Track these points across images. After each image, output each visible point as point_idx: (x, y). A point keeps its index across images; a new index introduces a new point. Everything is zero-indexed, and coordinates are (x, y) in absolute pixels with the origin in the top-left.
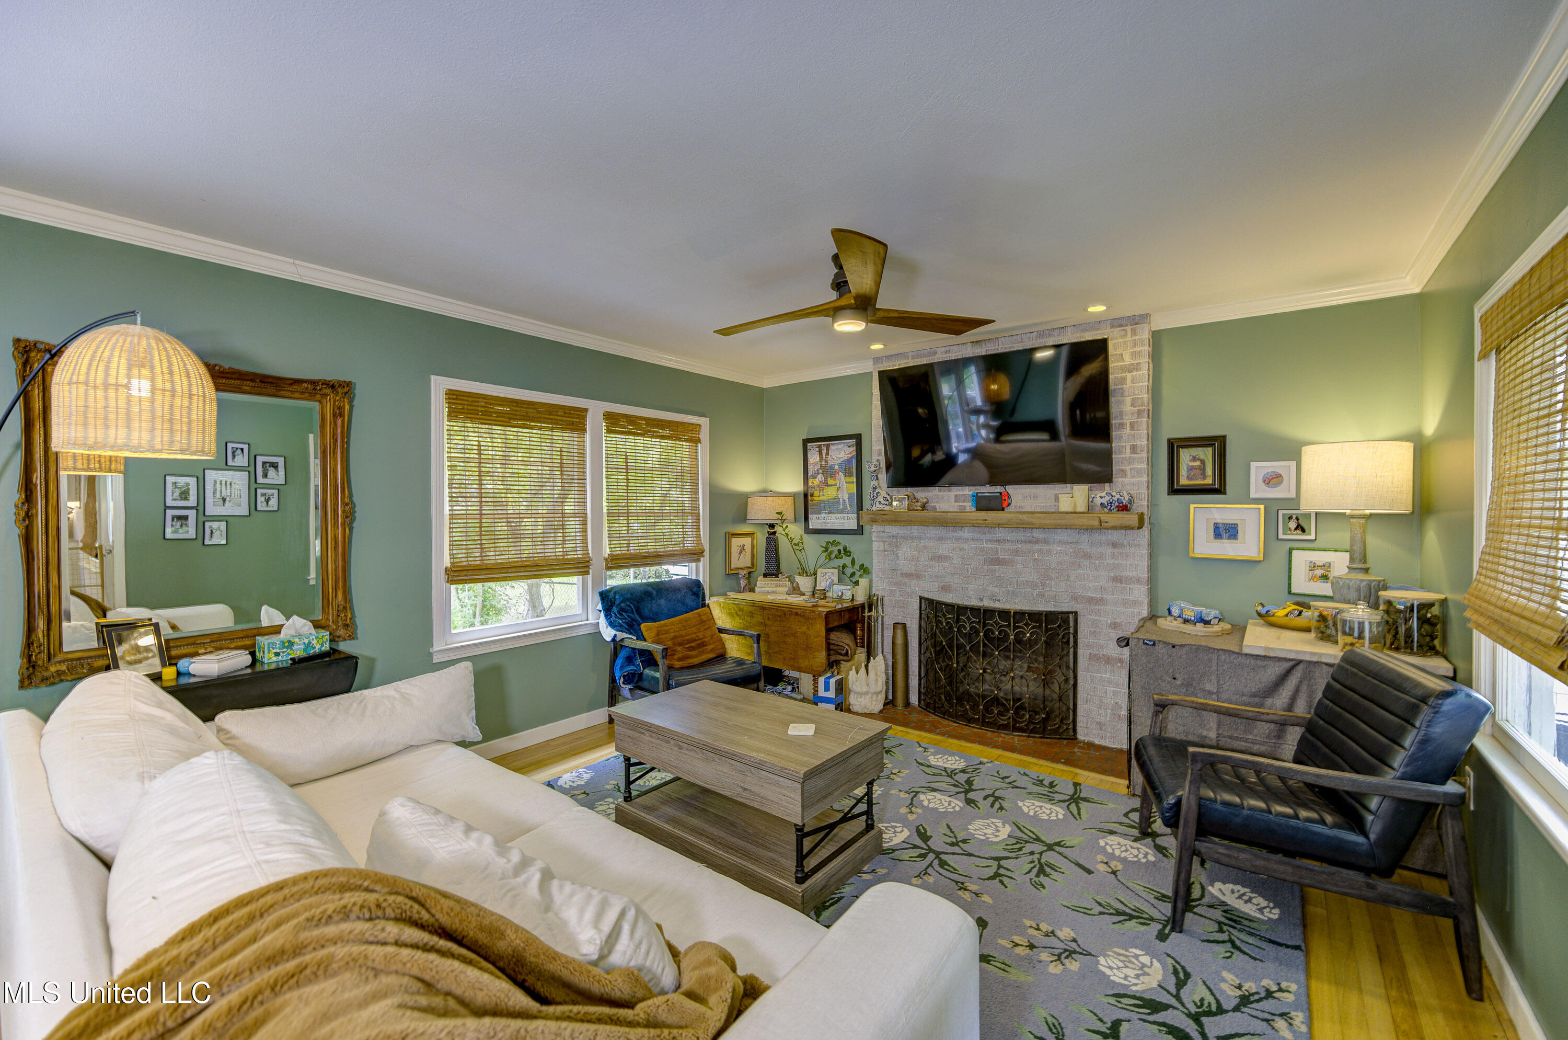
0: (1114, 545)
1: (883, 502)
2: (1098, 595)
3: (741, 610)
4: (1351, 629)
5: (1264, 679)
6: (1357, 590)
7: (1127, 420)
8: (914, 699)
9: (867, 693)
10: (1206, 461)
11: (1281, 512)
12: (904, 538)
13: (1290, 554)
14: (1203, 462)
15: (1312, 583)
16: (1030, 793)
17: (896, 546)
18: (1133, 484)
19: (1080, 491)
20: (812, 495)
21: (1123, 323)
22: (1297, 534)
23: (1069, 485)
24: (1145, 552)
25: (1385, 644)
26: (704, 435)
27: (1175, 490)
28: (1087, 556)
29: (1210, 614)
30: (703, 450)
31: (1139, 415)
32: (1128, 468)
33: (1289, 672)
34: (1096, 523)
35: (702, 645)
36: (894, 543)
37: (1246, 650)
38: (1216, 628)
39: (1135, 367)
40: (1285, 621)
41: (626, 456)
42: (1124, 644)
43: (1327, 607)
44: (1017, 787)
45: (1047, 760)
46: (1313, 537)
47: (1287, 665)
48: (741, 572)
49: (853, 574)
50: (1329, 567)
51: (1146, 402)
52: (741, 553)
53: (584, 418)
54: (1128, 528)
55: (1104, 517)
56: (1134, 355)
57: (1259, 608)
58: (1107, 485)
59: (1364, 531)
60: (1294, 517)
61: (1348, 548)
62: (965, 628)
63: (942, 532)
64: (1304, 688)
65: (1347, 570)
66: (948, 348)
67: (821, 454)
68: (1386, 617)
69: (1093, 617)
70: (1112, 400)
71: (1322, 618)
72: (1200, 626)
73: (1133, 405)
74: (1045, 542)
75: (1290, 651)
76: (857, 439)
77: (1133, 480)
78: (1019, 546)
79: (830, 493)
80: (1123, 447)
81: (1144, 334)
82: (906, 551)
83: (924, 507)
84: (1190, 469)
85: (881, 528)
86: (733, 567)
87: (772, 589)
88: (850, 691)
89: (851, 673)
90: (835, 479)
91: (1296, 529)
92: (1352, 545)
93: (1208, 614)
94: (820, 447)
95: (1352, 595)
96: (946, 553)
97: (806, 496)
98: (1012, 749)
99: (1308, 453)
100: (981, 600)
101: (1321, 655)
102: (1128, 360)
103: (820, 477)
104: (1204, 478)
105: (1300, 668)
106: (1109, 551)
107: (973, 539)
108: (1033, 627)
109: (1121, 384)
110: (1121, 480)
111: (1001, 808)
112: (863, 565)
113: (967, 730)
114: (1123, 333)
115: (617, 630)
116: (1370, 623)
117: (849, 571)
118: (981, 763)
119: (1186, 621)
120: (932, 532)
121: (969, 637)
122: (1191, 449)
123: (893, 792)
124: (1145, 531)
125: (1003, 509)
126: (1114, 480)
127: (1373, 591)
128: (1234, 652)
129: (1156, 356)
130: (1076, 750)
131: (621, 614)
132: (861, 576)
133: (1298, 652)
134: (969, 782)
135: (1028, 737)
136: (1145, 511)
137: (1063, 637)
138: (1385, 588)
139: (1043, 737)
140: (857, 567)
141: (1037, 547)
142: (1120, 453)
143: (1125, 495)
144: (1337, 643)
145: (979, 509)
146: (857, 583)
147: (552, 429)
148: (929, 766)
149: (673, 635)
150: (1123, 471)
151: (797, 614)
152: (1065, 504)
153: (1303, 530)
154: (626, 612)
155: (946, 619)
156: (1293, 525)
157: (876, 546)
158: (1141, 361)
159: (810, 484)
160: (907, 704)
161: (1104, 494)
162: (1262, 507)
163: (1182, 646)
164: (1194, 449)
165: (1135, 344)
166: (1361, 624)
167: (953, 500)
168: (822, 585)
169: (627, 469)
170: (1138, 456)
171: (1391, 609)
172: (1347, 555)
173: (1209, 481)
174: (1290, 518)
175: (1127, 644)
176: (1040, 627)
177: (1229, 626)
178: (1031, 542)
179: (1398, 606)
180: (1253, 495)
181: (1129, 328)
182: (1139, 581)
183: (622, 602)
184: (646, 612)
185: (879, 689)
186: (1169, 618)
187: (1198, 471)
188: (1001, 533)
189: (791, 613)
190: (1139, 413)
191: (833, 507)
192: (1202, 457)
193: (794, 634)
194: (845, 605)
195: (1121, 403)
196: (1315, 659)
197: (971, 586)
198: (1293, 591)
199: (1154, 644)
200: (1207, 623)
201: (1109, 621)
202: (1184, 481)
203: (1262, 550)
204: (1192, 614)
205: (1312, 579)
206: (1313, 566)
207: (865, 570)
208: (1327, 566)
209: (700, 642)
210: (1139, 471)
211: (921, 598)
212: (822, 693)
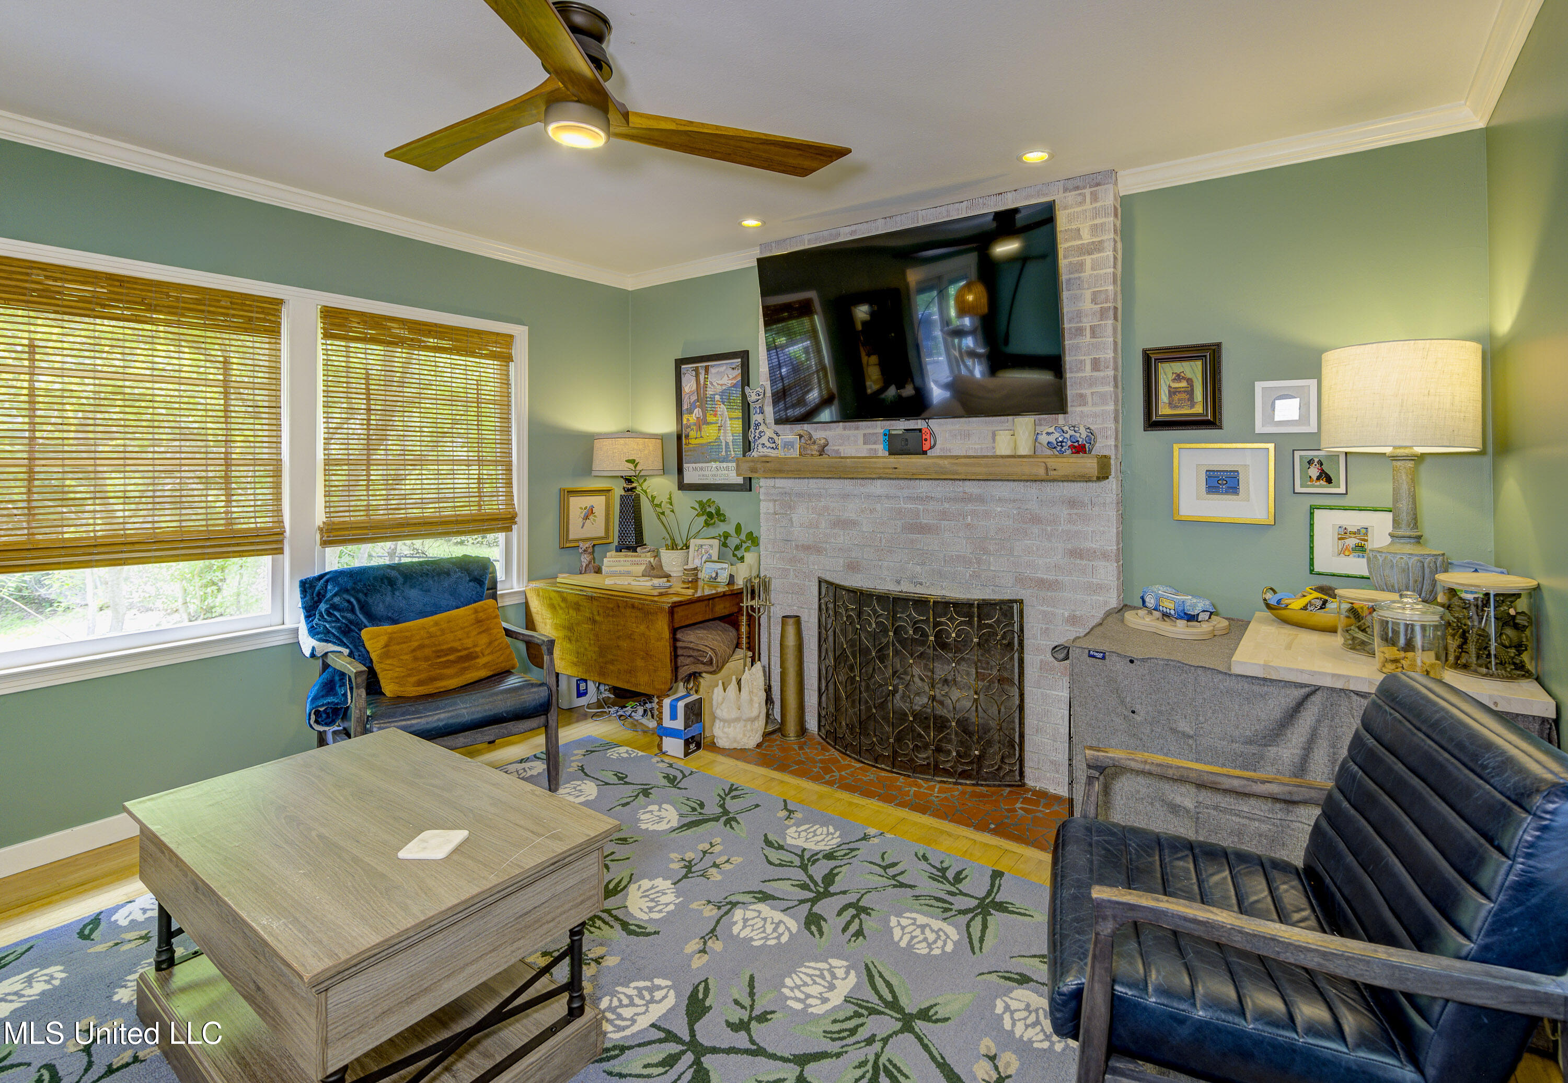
0: (1072, 503)
1: (768, 444)
2: (1050, 577)
3: (564, 600)
4: (1396, 633)
5: (1263, 716)
6: (1403, 571)
7: (1087, 323)
8: (812, 724)
9: (738, 720)
10: (1195, 380)
11: (1297, 454)
12: (799, 495)
13: (1312, 514)
14: (1190, 381)
15: (1343, 559)
16: (917, 897)
17: (790, 507)
18: (1095, 415)
19: (1024, 425)
20: (687, 436)
21: (1080, 184)
22: (1321, 486)
23: (1010, 418)
24: (1112, 513)
25: (1447, 660)
26: (521, 350)
27: (1153, 424)
28: (1036, 520)
29: (1197, 605)
30: (519, 370)
31: (1102, 315)
32: (1087, 392)
33: (1300, 705)
34: (1041, 472)
35: (471, 657)
36: (787, 503)
37: (1236, 670)
38: (1205, 627)
39: (1097, 247)
40: (1303, 616)
41: (368, 374)
42: (1062, 656)
43: (1361, 596)
44: (902, 885)
45: (967, 825)
46: (1342, 490)
47: (1300, 693)
48: (581, 544)
49: (737, 548)
50: (1366, 534)
51: (1111, 297)
52: (586, 517)
53: (277, 313)
54: (1087, 479)
55: (1052, 463)
56: (1095, 229)
57: (1269, 596)
58: (1061, 416)
59: (1413, 480)
60: (1316, 460)
61: (1390, 505)
62: (870, 624)
63: (847, 486)
64: (1324, 731)
65: (1389, 540)
66: (853, 228)
67: (697, 376)
68: (1448, 617)
69: (1045, 608)
70: (1065, 295)
71: (1354, 613)
72: (1181, 623)
73: (1094, 301)
74: (981, 499)
75: (1302, 671)
76: (742, 358)
77: (1095, 409)
78: (946, 505)
79: (710, 433)
80: (1081, 362)
81: (1108, 199)
82: (802, 514)
83: (822, 452)
84: (1172, 392)
85: (770, 482)
86: (571, 537)
87: (626, 569)
88: (714, 718)
89: (716, 690)
90: (715, 415)
91: (1318, 478)
92: (1396, 500)
93: (1194, 606)
94: (696, 370)
95: (1395, 578)
96: (853, 516)
97: (679, 438)
98: (922, 808)
99: (1331, 361)
100: (898, 582)
101: (1348, 678)
102: (1087, 238)
103: (697, 412)
104: (1192, 406)
105: (1317, 699)
106: (1064, 512)
107: (887, 497)
108: (961, 623)
109: (1077, 271)
110: (1079, 409)
111: (859, 933)
112: (751, 533)
113: (871, 774)
114: (1079, 199)
115: (320, 640)
116: (1423, 628)
117: (733, 541)
118: (865, 838)
119: (1166, 615)
120: (835, 486)
121: (874, 636)
122: (1173, 364)
123: (694, 906)
124: (1112, 484)
125: (925, 453)
126: (1069, 409)
127: (1427, 571)
128: (1221, 672)
129: (1126, 232)
130: (1018, 805)
131: (329, 614)
132: (748, 549)
133: (1312, 674)
134: (829, 878)
135: (955, 783)
136: (1111, 453)
137: (1003, 638)
138: (1447, 567)
139: (977, 785)
140: (743, 537)
141: (970, 507)
142: (1080, 370)
143: (1082, 430)
144: (1373, 654)
145: (892, 452)
146: (742, 559)
147: (205, 327)
148: (781, 847)
149: (416, 644)
150: (1082, 396)
151: (633, 606)
152: (1003, 447)
153: (1329, 480)
154: (339, 610)
155: (847, 611)
156: (1314, 472)
157: (766, 507)
158: (1105, 237)
159: (685, 422)
160: (802, 730)
161: (1052, 430)
162: (1271, 446)
163: (1143, 660)
164: (1178, 364)
165: (1096, 213)
166: (1410, 628)
167: (861, 441)
168: (695, 562)
169: (368, 394)
170: (1101, 374)
171: (1455, 601)
172: (1389, 516)
173: (1198, 409)
174: (1310, 462)
175: (1067, 658)
176: (970, 623)
177: (1225, 623)
178: (963, 500)
179: (1464, 595)
180: (1259, 428)
181: (1087, 191)
182: (1105, 556)
183: (335, 595)
184: (379, 609)
185: (755, 713)
186: (1142, 612)
187: (1184, 396)
188: (924, 487)
189: (626, 605)
190: (1103, 313)
191: (710, 453)
192: (1189, 375)
193: (630, 637)
194: (720, 590)
195: (1076, 299)
196: (1339, 685)
197: (886, 564)
198: (1317, 568)
199: (1104, 658)
200: (1191, 618)
201: (1066, 614)
202: (1164, 410)
203: (1272, 510)
204: (1172, 606)
205: (1342, 552)
206: (1344, 534)
207: (754, 540)
208: (1363, 533)
209: (465, 653)
210: (1103, 397)
211: (820, 581)
212: (667, 723)
